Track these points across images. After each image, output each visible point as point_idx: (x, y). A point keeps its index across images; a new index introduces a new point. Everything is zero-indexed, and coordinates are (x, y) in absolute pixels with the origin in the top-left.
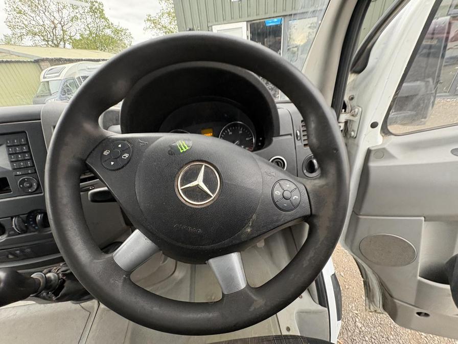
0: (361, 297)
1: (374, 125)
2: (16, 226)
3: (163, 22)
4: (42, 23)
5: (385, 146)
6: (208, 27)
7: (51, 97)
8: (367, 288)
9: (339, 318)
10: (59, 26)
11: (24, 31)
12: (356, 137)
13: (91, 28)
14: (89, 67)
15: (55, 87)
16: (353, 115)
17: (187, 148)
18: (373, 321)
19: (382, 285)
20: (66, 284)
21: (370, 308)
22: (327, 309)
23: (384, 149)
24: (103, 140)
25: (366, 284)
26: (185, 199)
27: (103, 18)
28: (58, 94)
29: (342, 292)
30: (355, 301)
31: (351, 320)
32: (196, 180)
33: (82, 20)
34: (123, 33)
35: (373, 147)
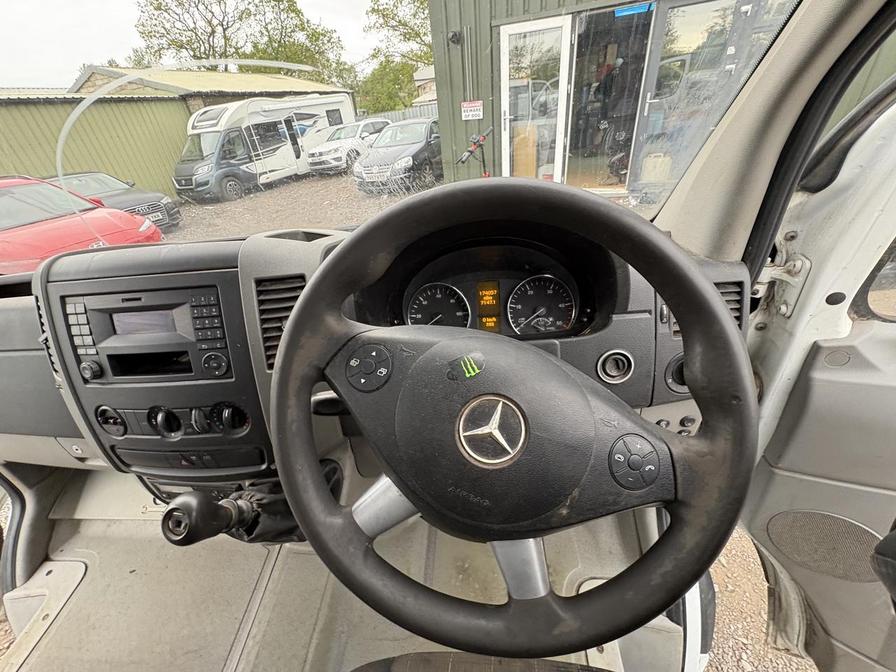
0: (760, 614)
1: (834, 299)
2: (196, 422)
3: (401, 14)
4: (192, 26)
5: (855, 343)
6: (491, 27)
7: (204, 163)
8: (774, 603)
9: (705, 648)
10: (219, 29)
11: (164, 41)
12: (789, 317)
13: (272, 32)
14: (266, 108)
15: (210, 145)
16: (789, 272)
17: (478, 371)
18: (781, 666)
19: (808, 607)
20: (261, 519)
21: (775, 642)
22: (681, 629)
23: (852, 348)
24: (349, 341)
25: (774, 595)
26: (468, 452)
27: (293, 11)
28: (214, 159)
29: (718, 595)
30: (745, 618)
31: (731, 654)
32: (487, 424)
33: (258, 17)
34: (326, 40)
35: (825, 340)
